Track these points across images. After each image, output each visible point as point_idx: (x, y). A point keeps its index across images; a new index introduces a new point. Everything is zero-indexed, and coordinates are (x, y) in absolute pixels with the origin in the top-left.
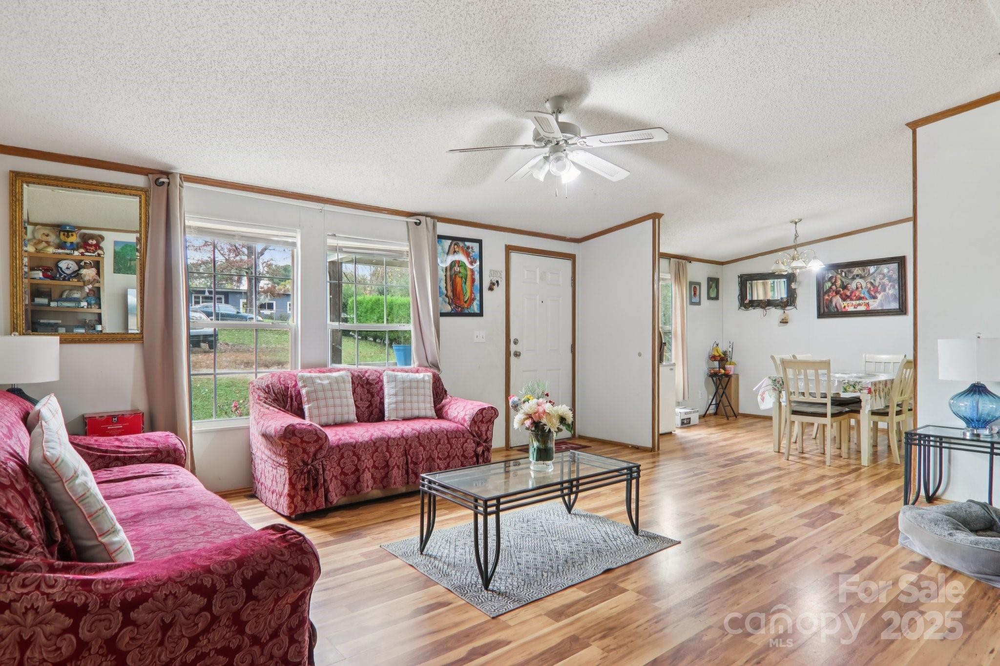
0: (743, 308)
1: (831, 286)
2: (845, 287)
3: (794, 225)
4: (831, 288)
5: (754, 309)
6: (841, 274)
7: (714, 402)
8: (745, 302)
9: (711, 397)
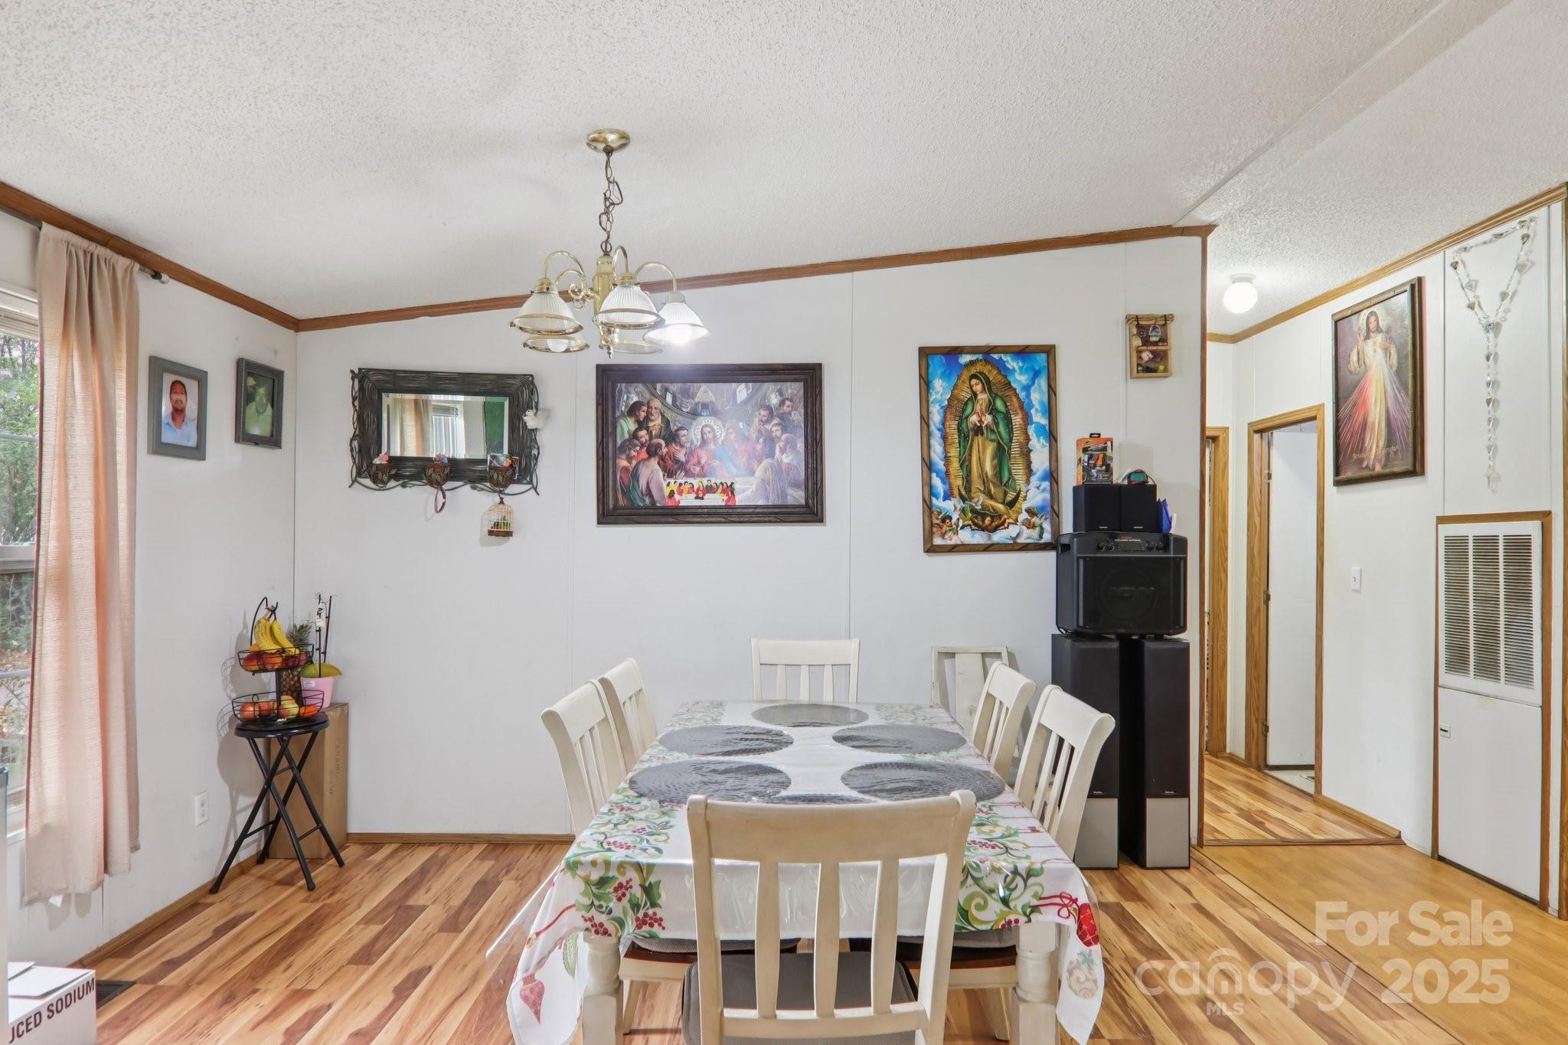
0: (368, 482)
1: (636, 431)
2: (672, 437)
3: (604, 156)
4: (634, 436)
5: (404, 486)
6: (663, 398)
7: (258, 822)
8: (377, 461)
9: (248, 801)
